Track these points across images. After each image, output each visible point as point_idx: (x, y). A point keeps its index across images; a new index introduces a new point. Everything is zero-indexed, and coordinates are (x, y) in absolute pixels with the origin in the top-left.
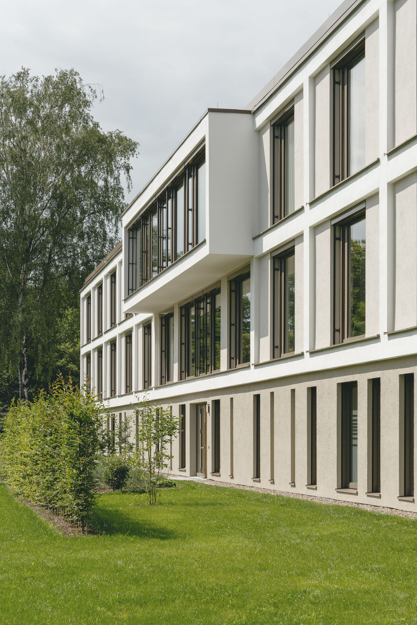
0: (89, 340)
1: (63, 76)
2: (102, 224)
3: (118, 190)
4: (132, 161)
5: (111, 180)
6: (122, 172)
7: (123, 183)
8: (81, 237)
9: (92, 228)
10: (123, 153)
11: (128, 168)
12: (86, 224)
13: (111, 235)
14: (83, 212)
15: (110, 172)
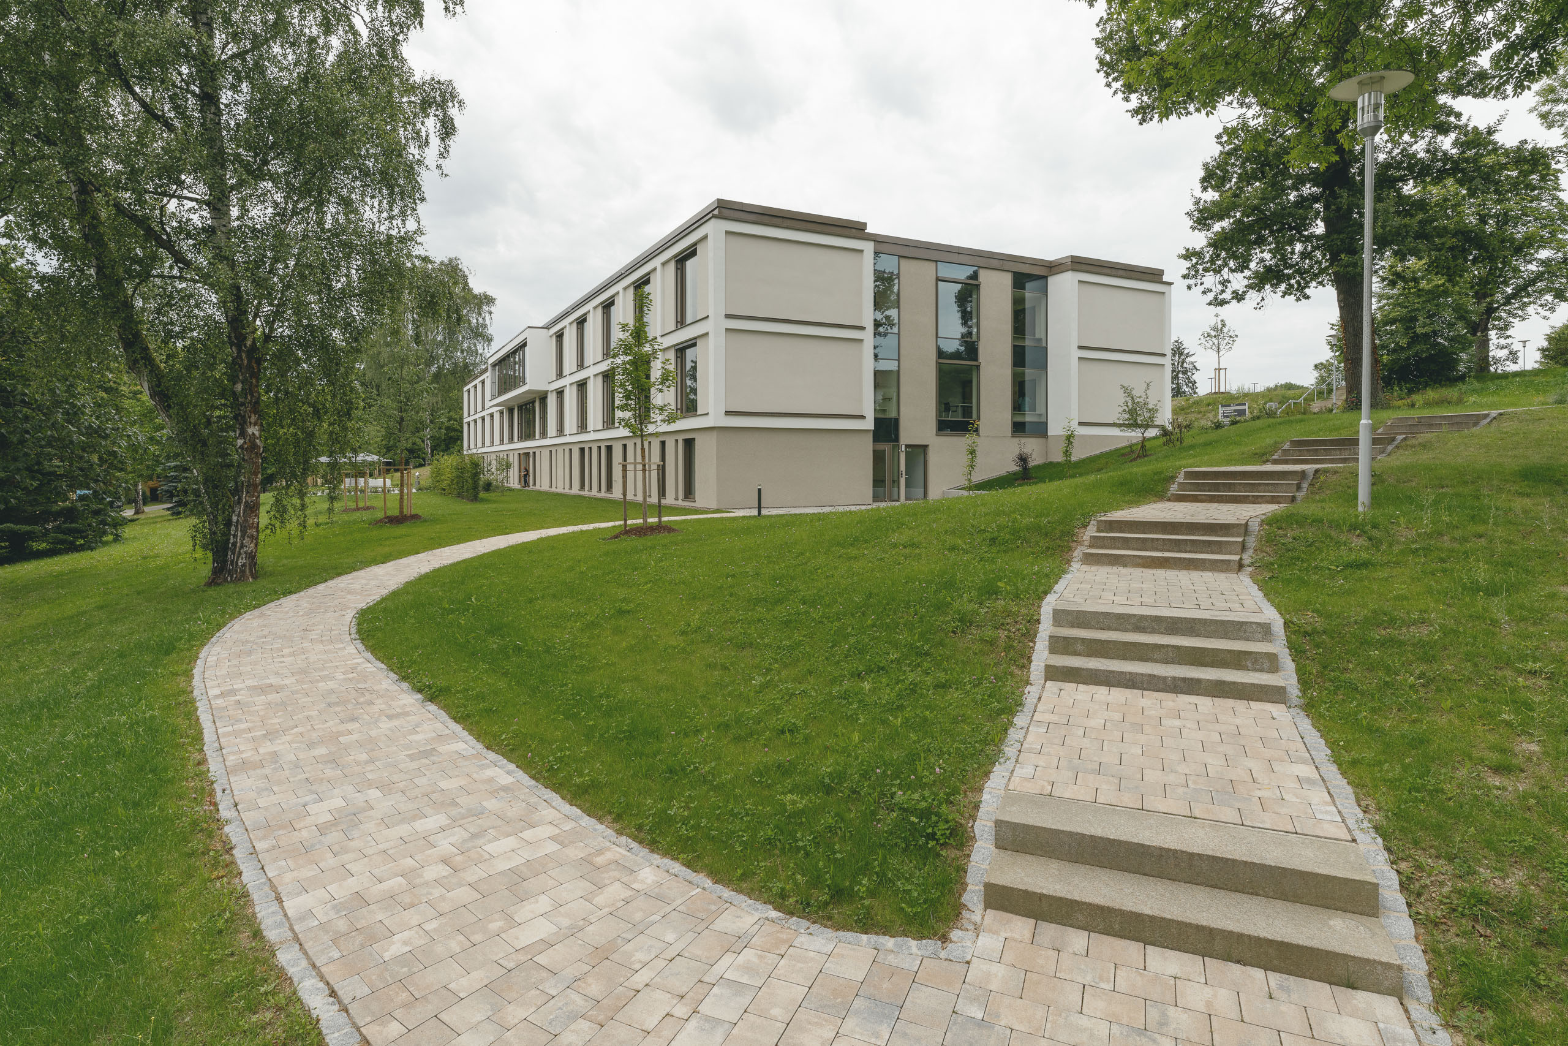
0: (469, 415)
1: (451, 260)
2: (475, 345)
3: (484, 326)
4: (493, 309)
5: (480, 320)
6: (487, 315)
7: (488, 322)
8: (462, 352)
9: (469, 348)
10: (488, 304)
11: (490, 313)
12: (465, 345)
13: (480, 351)
14: (463, 337)
15: (480, 314)
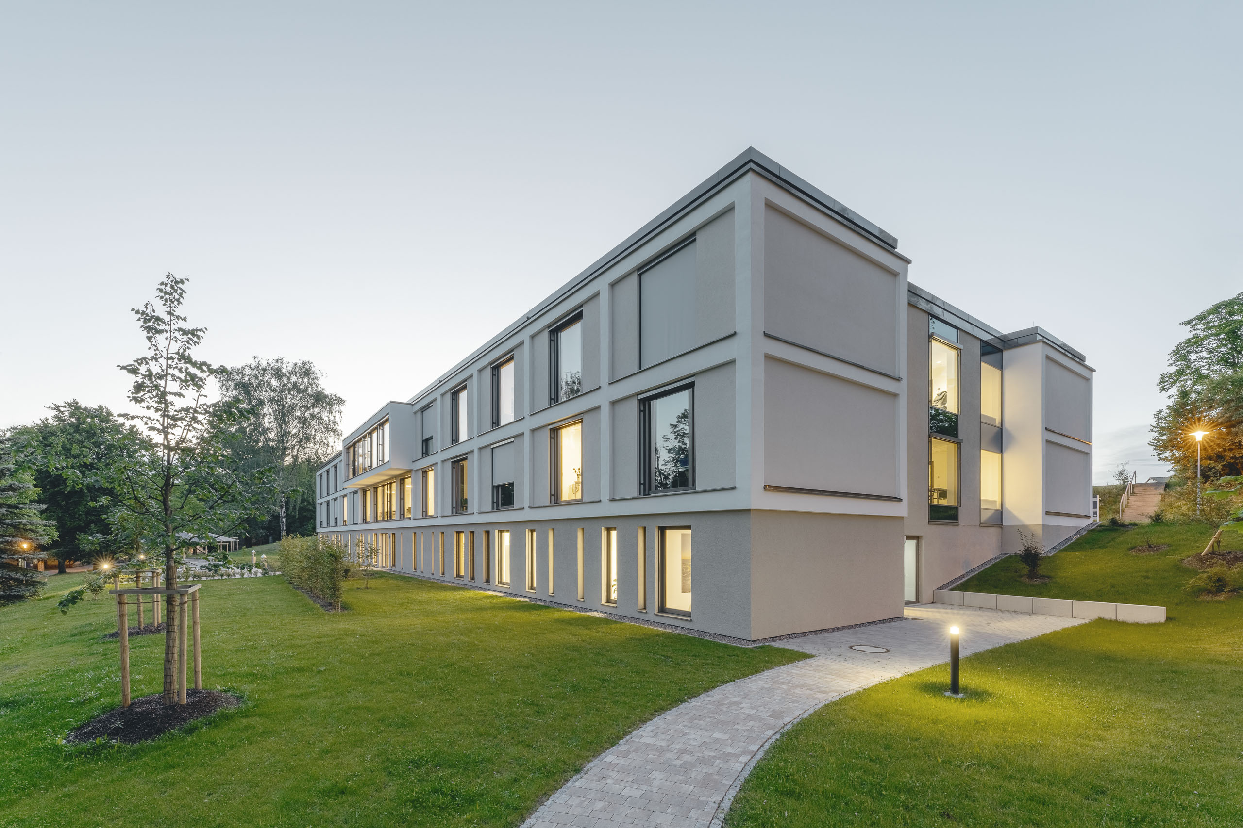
1: (304, 363)
3: (336, 423)
4: (342, 408)
5: (331, 417)
6: (337, 414)
7: (338, 419)
10: (338, 404)
11: (341, 412)
14: (316, 432)
15: (331, 413)
